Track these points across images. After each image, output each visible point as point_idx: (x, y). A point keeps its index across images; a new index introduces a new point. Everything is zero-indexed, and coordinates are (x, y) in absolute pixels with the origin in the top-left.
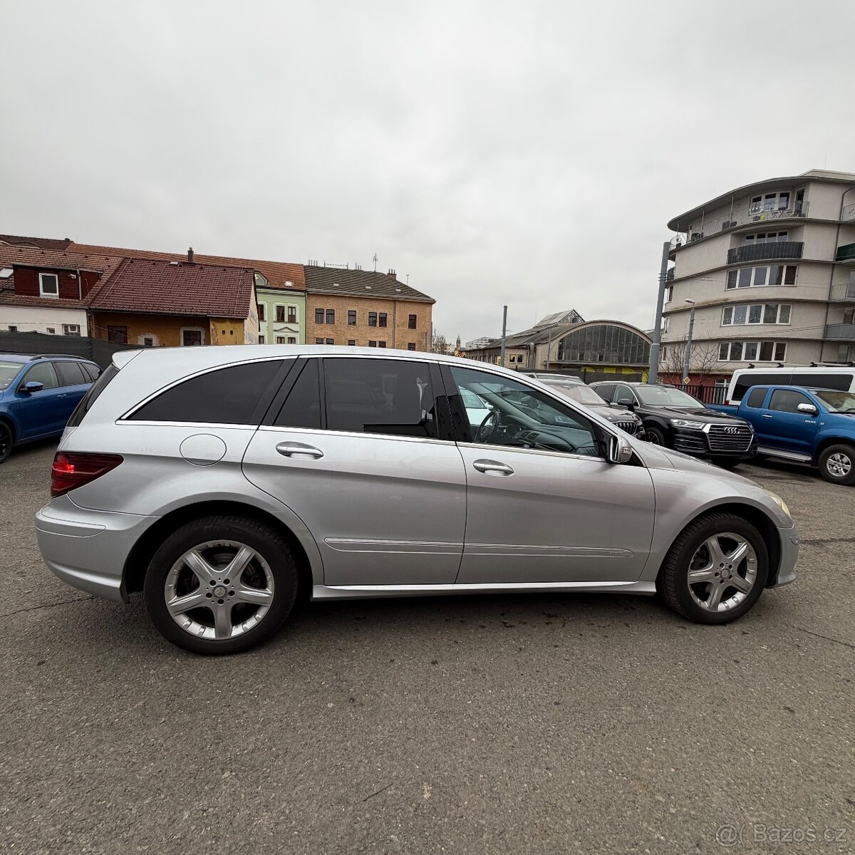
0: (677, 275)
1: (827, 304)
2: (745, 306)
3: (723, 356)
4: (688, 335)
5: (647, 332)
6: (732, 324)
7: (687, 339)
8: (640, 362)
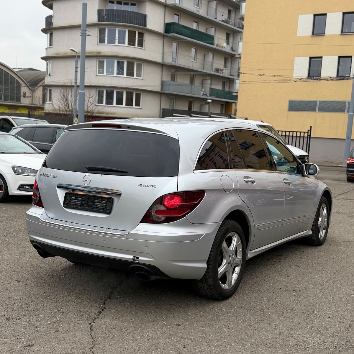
0: (56, 23)
1: (162, 65)
2: (113, 60)
3: (100, 101)
4: (74, 81)
5: (16, 70)
6: (105, 74)
7: (73, 84)
8: (13, 100)
